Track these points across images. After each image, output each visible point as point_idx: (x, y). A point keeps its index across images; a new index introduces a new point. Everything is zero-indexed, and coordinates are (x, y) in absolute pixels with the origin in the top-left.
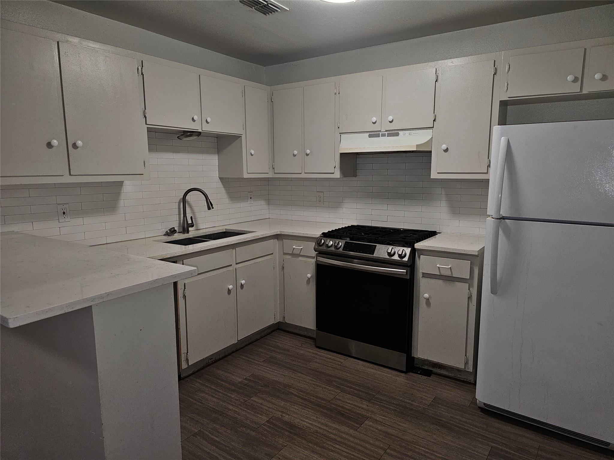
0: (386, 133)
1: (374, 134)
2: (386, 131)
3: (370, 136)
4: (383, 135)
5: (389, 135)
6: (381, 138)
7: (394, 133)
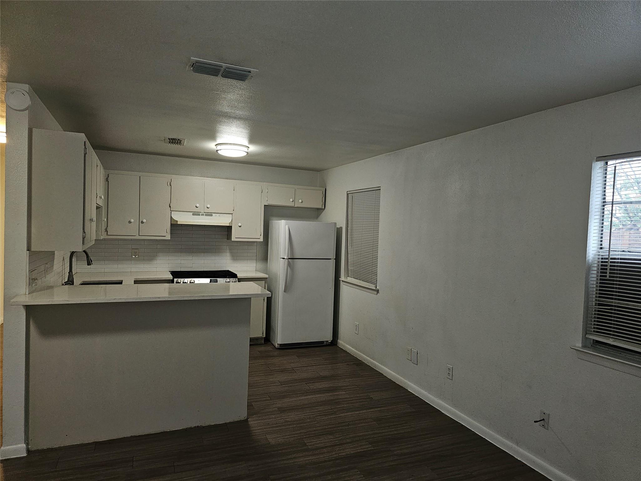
0: (205, 214)
1: (195, 214)
2: (205, 212)
3: (193, 215)
4: (202, 215)
5: (206, 215)
6: (201, 217)
7: (210, 214)
